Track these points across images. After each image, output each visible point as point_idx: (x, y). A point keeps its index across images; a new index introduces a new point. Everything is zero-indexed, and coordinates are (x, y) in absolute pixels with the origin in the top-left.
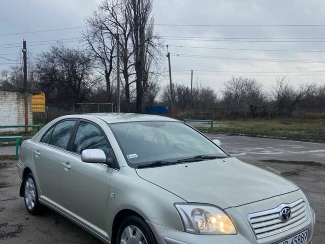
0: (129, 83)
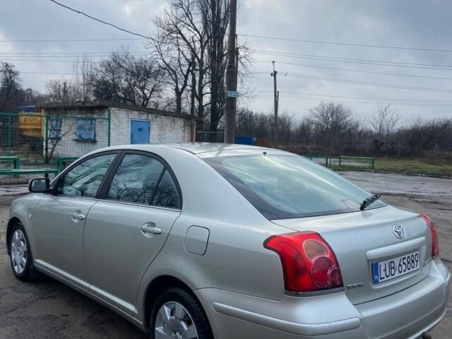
0: (204, 104)
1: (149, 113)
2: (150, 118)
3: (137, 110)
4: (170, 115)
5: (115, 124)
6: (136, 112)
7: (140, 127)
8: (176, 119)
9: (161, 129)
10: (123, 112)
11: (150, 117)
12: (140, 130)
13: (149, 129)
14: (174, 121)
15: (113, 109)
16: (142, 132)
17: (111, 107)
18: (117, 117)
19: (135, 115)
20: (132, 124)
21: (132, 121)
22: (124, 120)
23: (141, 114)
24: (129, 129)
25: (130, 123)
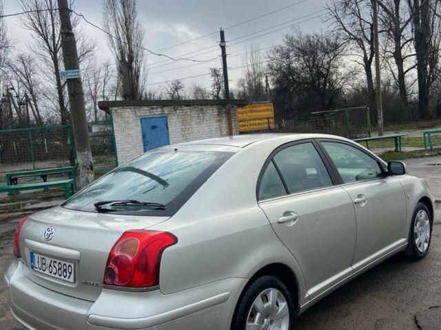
0: (405, 70)
1: (164, 106)
2: (166, 112)
3: (147, 106)
4: (193, 105)
5: (119, 126)
6: (146, 108)
7: (153, 124)
8: (205, 109)
9: (184, 122)
10: (129, 110)
11: (166, 110)
12: (154, 127)
13: (167, 125)
14: (202, 110)
15: (115, 108)
16: (156, 129)
17: (112, 107)
18: (121, 118)
19: (145, 111)
20: (141, 122)
21: (141, 119)
22: (130, 120)
23: (153, 109)
24: (139, 129)
25: (139, 121)
